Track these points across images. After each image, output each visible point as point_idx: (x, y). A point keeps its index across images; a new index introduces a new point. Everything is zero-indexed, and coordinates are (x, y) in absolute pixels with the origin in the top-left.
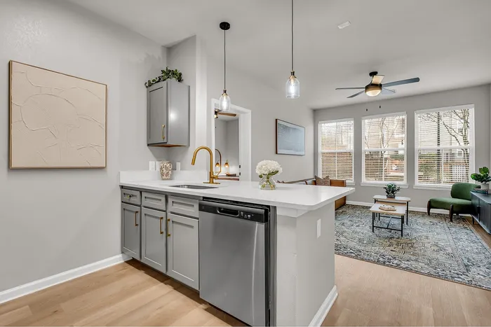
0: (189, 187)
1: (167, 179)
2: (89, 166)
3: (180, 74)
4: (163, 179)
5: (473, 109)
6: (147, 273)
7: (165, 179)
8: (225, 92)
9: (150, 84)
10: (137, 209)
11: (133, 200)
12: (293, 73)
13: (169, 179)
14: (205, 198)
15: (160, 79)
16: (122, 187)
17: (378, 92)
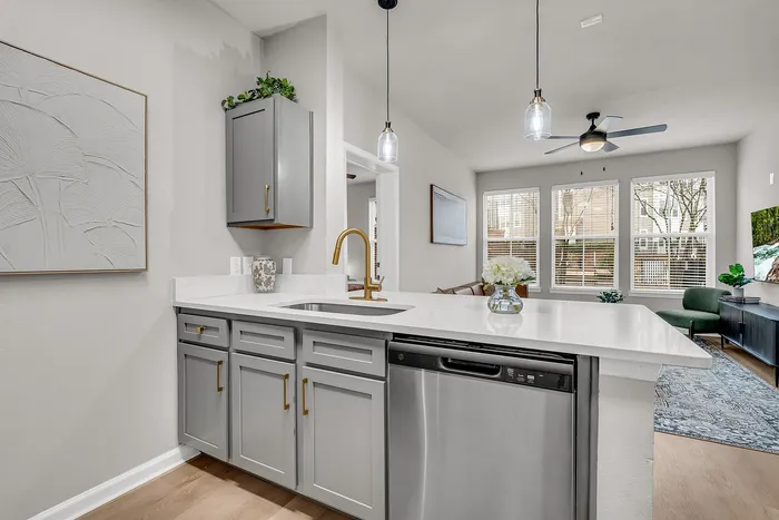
0: (322, 307)
1: (267, 292)
2: (109, 267)
3: (293, 89)
4: (260, 292)
5: (713, 178)
6: (242, 485)
7: (264, 292)
8: (388, 125)
9: (230, 105)
10: (223, 355)
11: (208, 337)
12: (538, 93)
13: (271, 291)
14: (398, 336)
15: (253, 95)
16: (179, 310)
17: (601, 144)
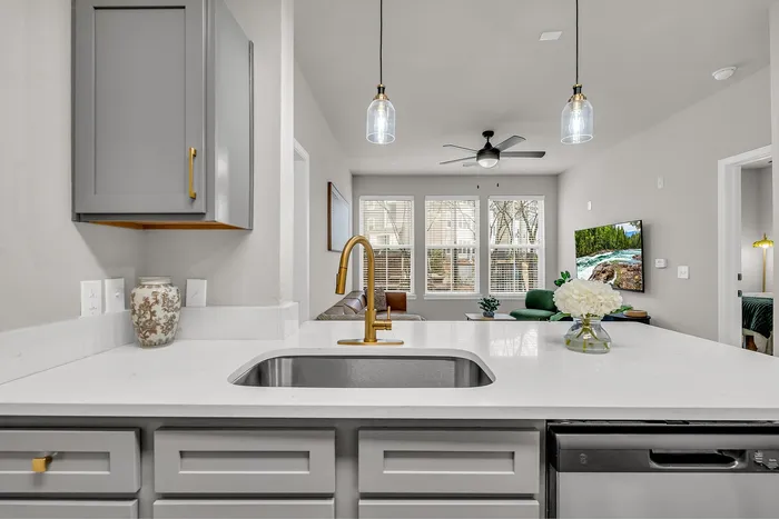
1: (166, 343)
5: (543, 201)
7: (159, 344)
8: (382, 90)
13: (173, 341)
17: (495, 161)
